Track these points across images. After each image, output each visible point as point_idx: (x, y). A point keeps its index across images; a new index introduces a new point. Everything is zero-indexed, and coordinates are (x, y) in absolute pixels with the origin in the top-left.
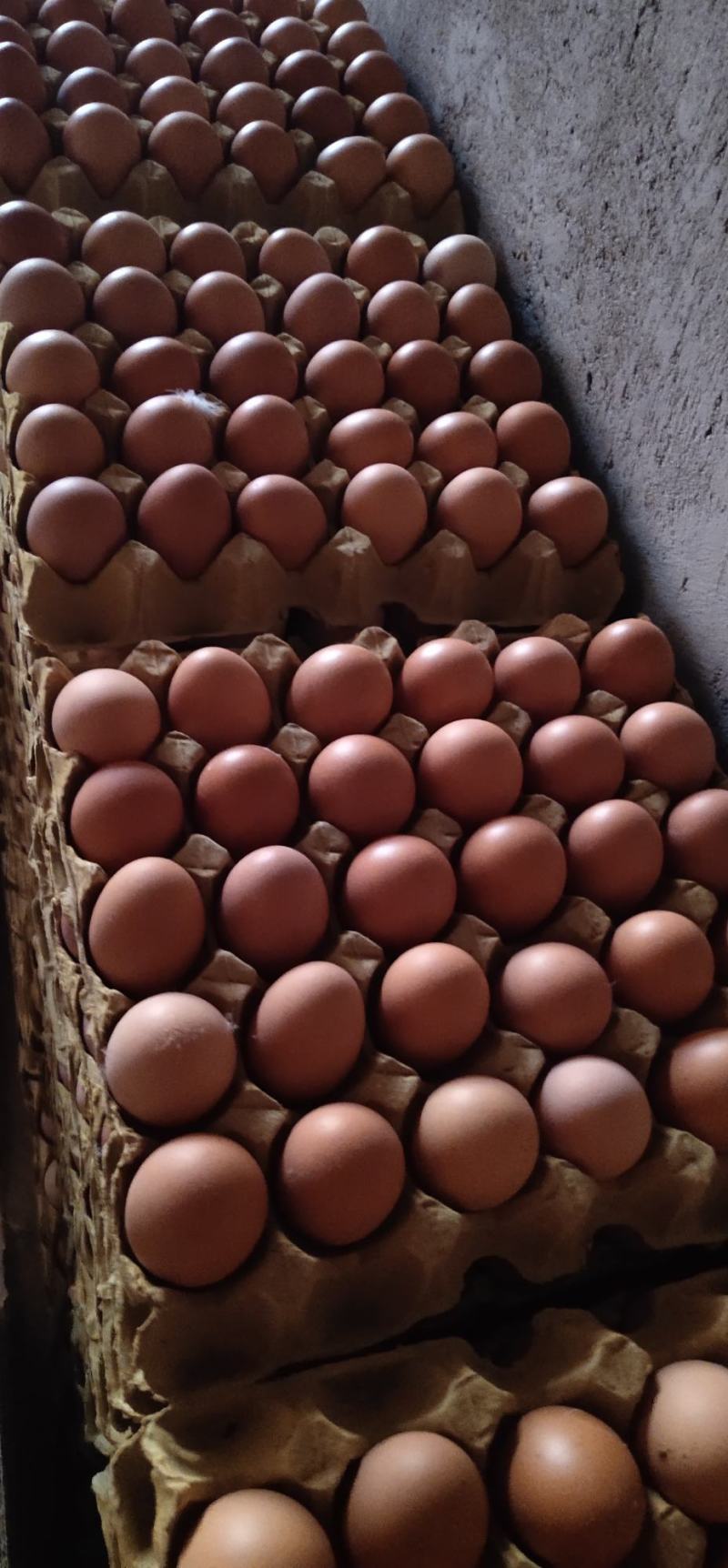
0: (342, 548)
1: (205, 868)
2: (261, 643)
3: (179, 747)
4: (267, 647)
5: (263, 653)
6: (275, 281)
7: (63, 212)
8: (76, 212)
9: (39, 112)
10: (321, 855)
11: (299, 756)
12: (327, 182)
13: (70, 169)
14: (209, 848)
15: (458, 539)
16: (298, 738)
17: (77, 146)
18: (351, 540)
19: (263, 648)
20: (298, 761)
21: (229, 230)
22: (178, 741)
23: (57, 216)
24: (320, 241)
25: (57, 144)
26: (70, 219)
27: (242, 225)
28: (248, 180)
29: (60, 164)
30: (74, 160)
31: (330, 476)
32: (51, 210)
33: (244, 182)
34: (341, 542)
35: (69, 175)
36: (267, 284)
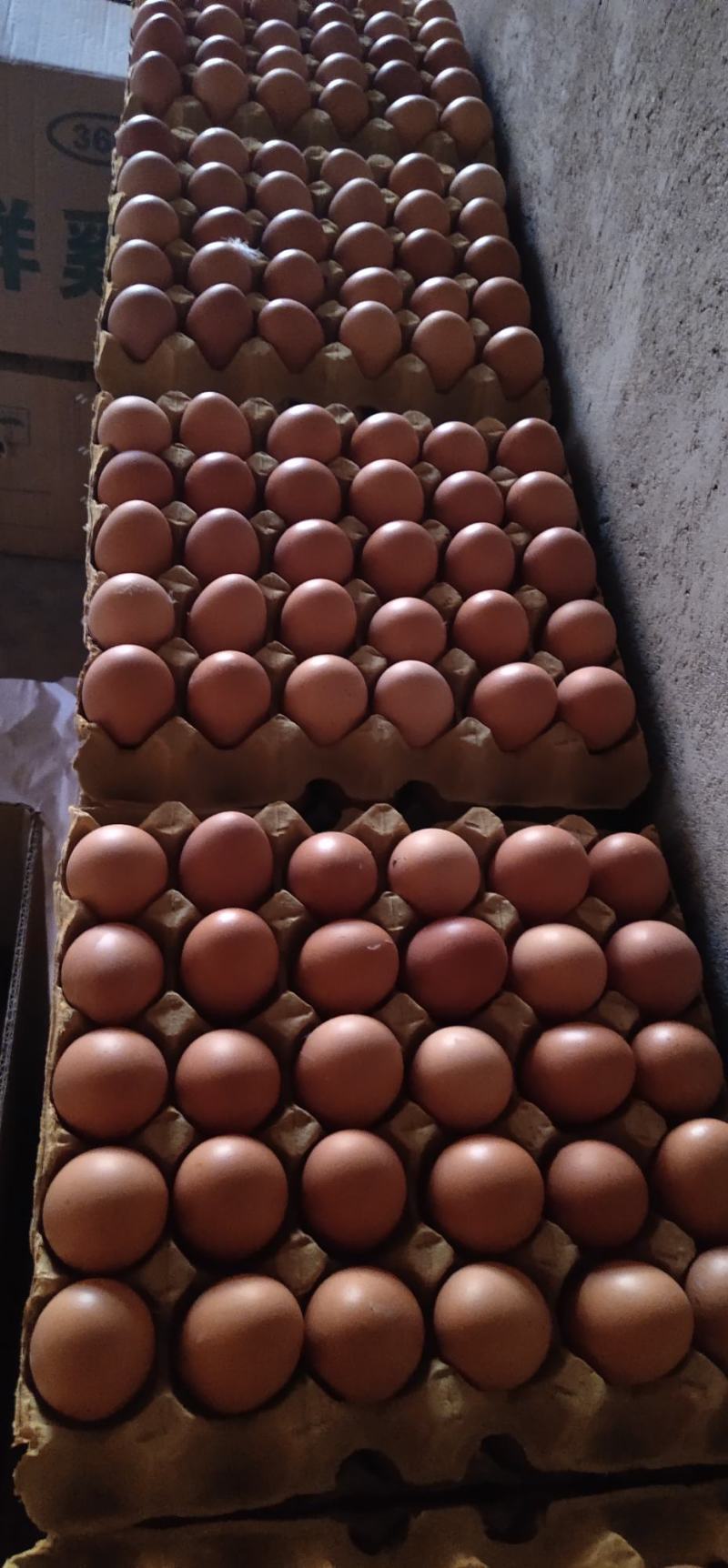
0: (329, 354)
1: (180, 520)
2: (253, 403)
3: (179, 453)
4: (257, 405)
5: (252, 408)
6: (327, 185)
7: (181, 130)
8: (190, 131)
9: (178, 65)
10: (262, 529)
11: (262, 471)
12: (388, 126)
13: (193, 103)
14: (184, 510)
15: (420, 361)
16: (264, 461)
17: (202, 89)
18: (337, 350)
19: (254, 406)
20: (261, 474)
21: (302, 151)
22: (179, 449)
23: (175, 132)
24: (371, 164)
25: (187, 87)
26: (182, 133)
27: (312, 148)
28: (326, 121)
29: (186, 101)
30: (198, 99)
31: (333, 311)
32: (172, 127)
33: (322, 121)
34: (330, 351)
35: (192, 108)
36: (321, 187)
